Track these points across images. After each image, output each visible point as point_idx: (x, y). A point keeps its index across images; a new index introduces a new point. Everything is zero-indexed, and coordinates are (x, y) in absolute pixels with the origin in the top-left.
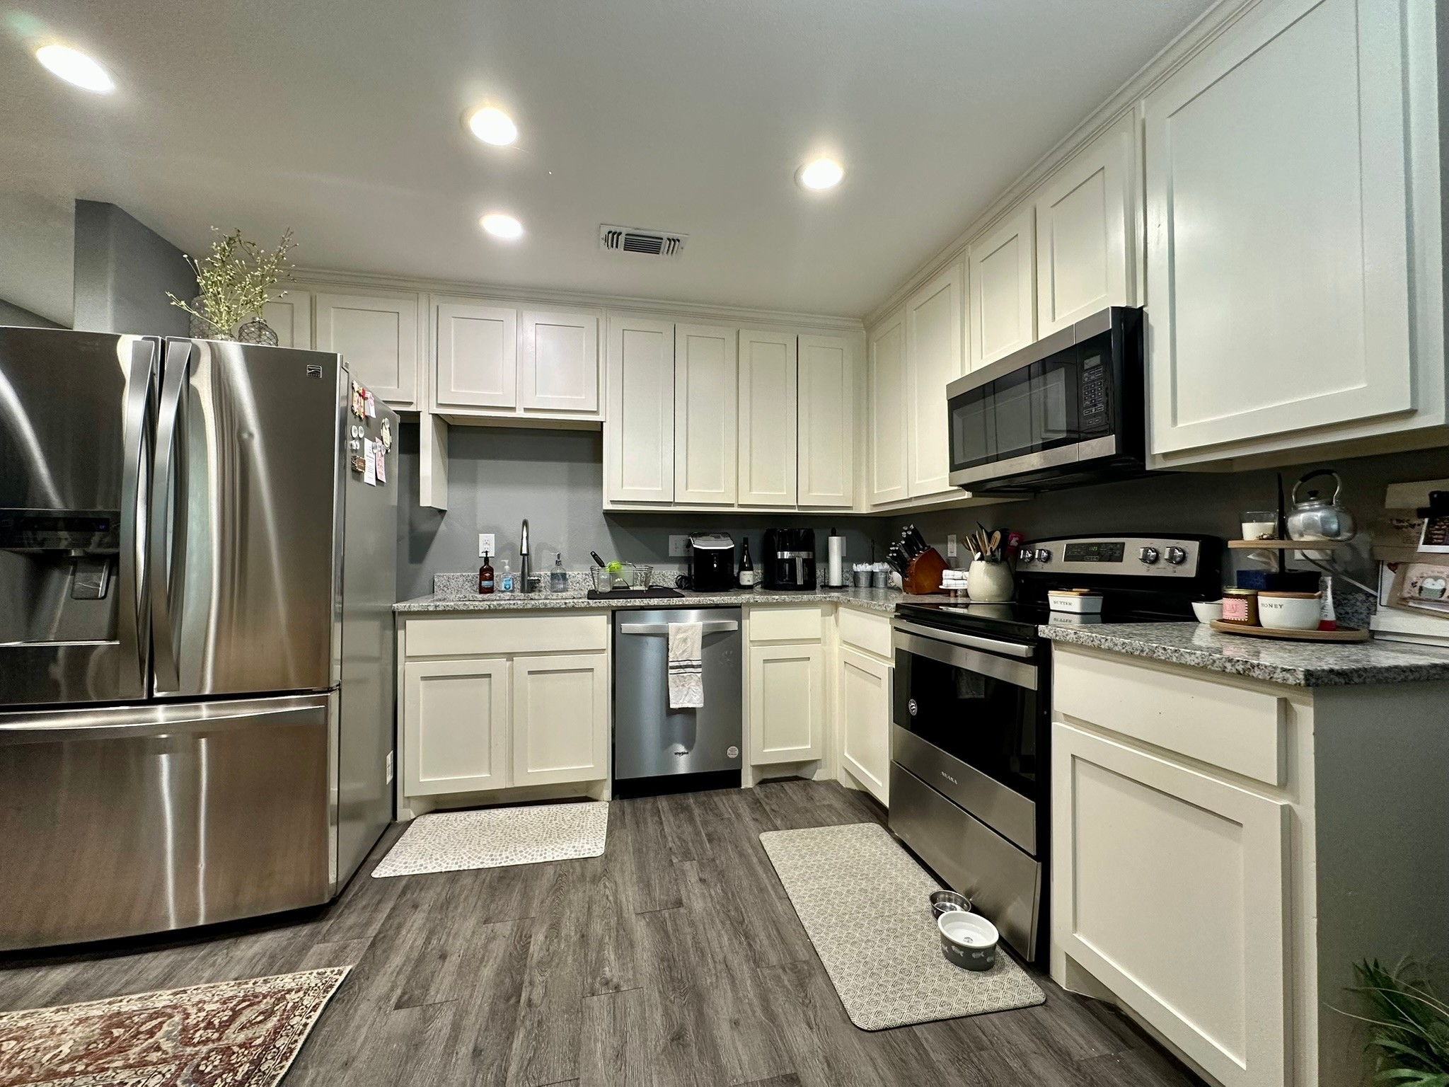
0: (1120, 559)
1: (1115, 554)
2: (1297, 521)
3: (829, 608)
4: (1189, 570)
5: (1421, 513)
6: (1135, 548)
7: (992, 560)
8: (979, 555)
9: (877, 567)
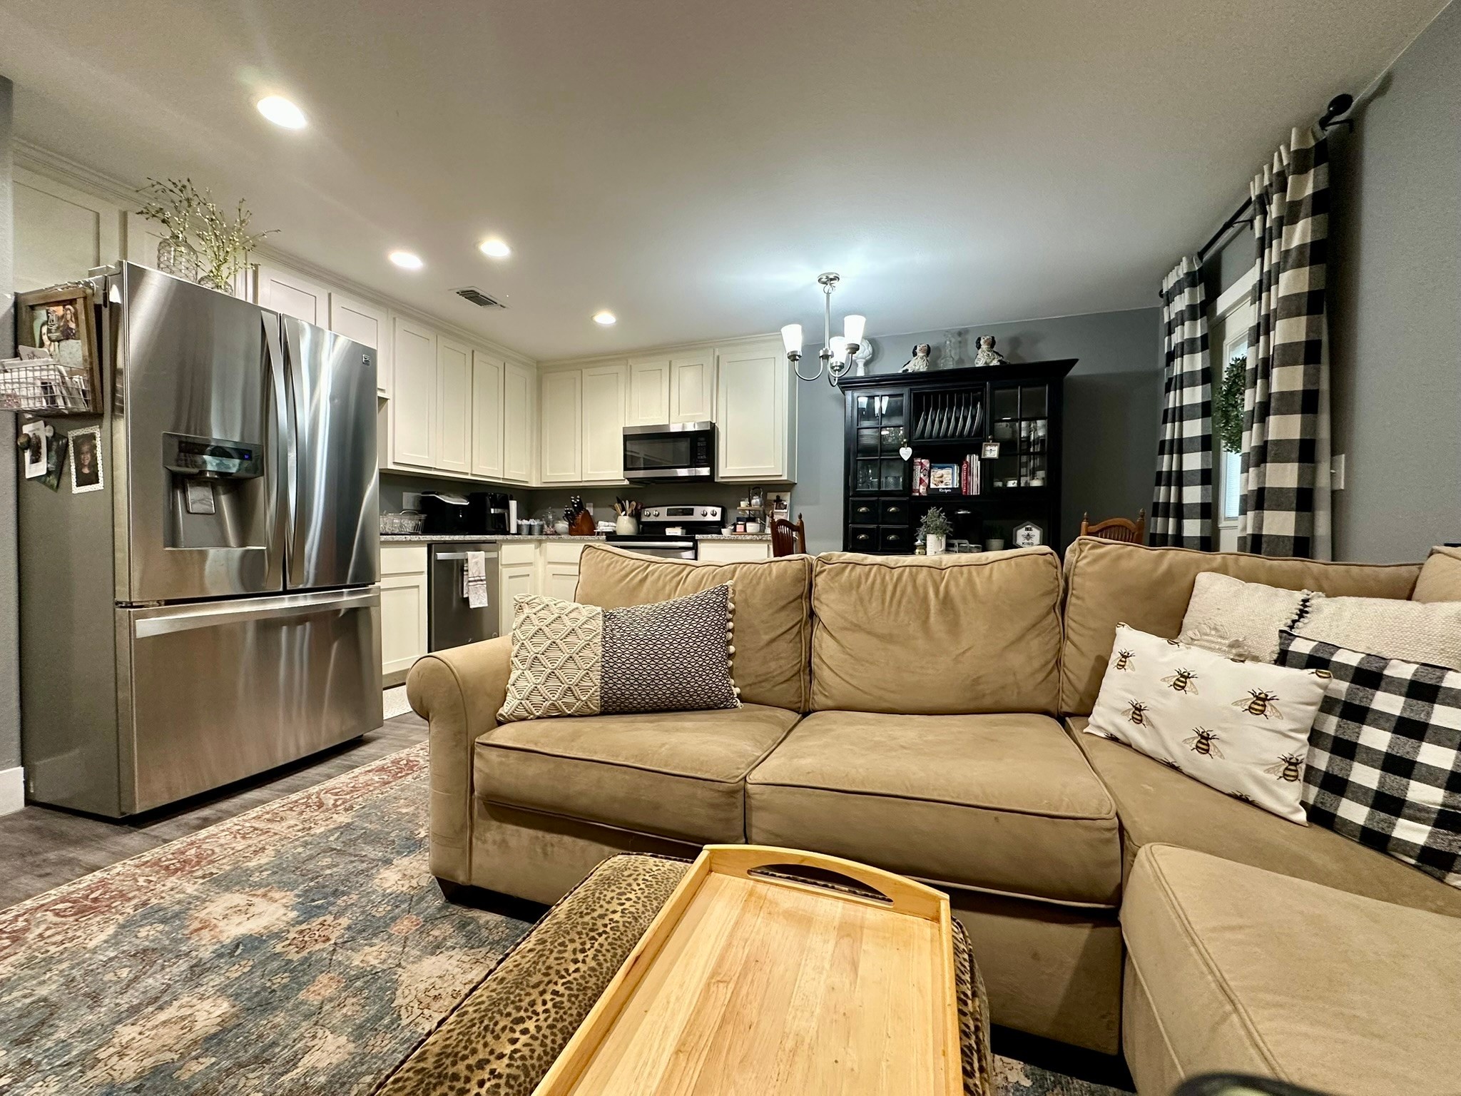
0: (692, 514)
1: (691, 512)
2: (753, 501)
3: (537, 543)
4: (718, 518)
5: (775, 501)
6: (698, 510)
7: (631, 515)
8: (624, 513)
9: (532, 522)
